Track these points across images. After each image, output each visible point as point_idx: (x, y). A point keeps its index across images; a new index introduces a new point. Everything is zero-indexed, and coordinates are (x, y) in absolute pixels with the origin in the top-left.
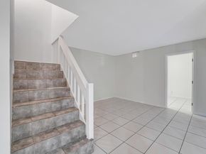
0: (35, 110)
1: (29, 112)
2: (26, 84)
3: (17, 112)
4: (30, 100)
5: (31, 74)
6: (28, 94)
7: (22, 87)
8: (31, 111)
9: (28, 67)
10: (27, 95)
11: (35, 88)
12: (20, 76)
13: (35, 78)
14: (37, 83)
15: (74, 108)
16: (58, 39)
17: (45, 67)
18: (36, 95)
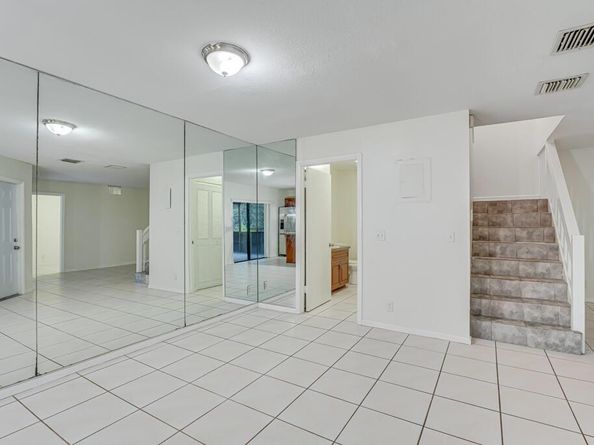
0: (495, 267)
1: (488, 268)
2: (486, 233)
3: (476, 265)
4: (491, 255)
5: (494, 220)
6: (488, 246)
7: (482, 238)
8: (491, 268)
9: (490, 209)
10: (487, 248)
11: (498, 240)
12: (480, 222)
13: (499, 225)
14: (502, 233)
15: (562, 281)
16: (544, 147)
17: (518, 205)
18: (498, 249)
